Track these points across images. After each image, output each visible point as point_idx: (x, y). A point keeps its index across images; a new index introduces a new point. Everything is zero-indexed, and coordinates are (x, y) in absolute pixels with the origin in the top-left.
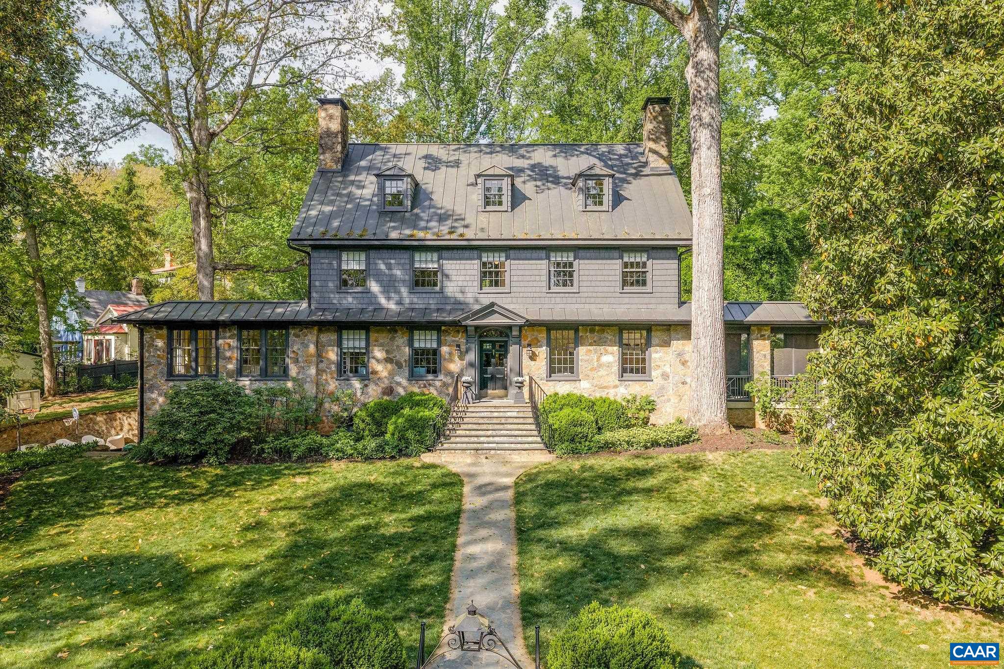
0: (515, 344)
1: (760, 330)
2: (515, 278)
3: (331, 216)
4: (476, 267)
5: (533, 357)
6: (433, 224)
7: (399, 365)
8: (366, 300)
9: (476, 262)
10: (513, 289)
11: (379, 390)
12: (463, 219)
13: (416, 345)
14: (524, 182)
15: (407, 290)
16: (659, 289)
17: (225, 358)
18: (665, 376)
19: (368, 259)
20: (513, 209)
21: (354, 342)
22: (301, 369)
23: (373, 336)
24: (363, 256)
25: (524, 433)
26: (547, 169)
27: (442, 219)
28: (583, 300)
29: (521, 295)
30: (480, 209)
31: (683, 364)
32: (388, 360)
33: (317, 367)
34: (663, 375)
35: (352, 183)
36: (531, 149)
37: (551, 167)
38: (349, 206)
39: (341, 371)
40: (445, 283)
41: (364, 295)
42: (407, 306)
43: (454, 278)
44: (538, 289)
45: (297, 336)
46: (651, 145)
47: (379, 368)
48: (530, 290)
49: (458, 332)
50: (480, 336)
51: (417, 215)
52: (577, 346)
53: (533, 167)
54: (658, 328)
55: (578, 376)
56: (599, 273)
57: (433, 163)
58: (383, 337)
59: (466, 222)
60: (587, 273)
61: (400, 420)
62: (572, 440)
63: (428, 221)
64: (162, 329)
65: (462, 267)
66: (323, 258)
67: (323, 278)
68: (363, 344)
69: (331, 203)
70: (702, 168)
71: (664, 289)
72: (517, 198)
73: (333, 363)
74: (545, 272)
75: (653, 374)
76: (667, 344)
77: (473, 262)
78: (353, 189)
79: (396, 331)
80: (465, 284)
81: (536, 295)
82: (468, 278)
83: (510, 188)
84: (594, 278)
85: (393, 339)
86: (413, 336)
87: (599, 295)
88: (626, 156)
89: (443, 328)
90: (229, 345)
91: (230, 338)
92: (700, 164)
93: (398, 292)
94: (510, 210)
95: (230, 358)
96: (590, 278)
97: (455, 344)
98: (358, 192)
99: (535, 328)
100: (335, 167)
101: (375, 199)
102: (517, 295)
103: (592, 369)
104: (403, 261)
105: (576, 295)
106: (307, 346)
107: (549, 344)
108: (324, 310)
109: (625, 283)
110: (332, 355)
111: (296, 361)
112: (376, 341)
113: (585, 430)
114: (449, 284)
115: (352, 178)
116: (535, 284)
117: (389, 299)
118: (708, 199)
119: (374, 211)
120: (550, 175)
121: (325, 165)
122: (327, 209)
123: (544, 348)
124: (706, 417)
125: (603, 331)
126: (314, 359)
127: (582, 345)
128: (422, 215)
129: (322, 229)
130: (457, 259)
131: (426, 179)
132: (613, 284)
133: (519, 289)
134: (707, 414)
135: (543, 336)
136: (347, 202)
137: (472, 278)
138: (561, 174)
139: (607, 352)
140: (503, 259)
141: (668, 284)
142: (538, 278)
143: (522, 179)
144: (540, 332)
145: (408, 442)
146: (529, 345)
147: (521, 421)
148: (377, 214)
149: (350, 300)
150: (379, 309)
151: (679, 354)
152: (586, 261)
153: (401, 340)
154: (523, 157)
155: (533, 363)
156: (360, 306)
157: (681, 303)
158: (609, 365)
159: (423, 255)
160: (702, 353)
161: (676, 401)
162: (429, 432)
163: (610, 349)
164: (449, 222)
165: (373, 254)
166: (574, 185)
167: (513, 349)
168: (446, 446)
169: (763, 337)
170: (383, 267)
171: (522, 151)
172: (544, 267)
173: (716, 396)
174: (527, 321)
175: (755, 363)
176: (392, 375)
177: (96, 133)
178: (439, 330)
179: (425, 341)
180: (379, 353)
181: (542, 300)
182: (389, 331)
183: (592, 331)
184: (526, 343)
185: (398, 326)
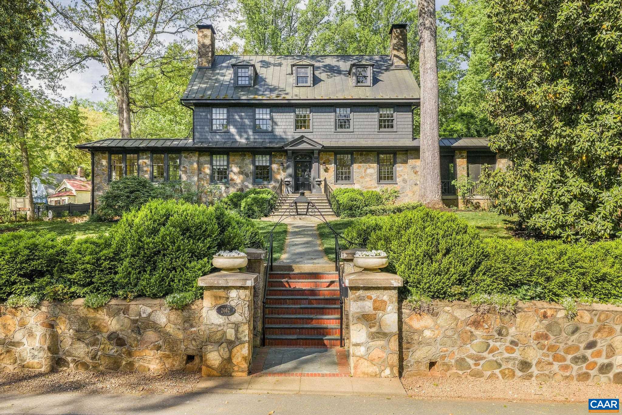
0: (316, 162)
1: (460, 153)
2: (316, 124)
3: (206, 89)
4: (292, 117)
5: (326, 170)
6: (267, 93)
7: (247, 175)
8: (227, 137)
9: (292, 114)
10: (315, 130)
11: (235, 190)
12: (285, 91)
13: (257, 164)
14: (320, 73)
15: (251, 131)
16: (401, 130)
17: (143, 171)
18: (405, 181)
19: (228, 112)
20: (314, 85)
21: (220, 161)
22: (189, 177)
23: (231, 158)
24: (225, 110)
25: (322, 207)
26: (333, 67)
27: (272, 90)
28: (356, 136)
29: (319, 133)
30: (294, 85)
31: (415, 173)
32: (241, 173)
33: (198, 176)
34: (403, 180)
35: (218, 74)
36: (323, 58)
37: (336, 66)
38: (216, 85)
39: (212, 180)
40: (274, 126)
41: (226, 134)
42: (252, 140)
43: (279, 124)
44: (329, 130)
45: (186, 157)
46: (395, 52)
47: (235, 177)
48: (324, 130)
49: (282, 155)
50: (295, 159)
51: (257, 88)
52: (352, 163)
53: (325, 66)
54: (400, 152)
55: (353, 181)
56: (365, 120)
57: (266, 64)
58: (238, 159)
59: (286, 92)
60: (358, 120)
61: (248, 200)
62: (351, 209)
63: (263, 92)
64: (105, 153)
65: (284, 117)
66: (202, 112)
67: (202, 124)
68: (225, 163)
69: (207, 83)
70: (426, 53)
71: (404, 130)
72: (316, 81)
73: (207, 174)
74: (333, 120)
75: (398, 180)
76: (406, 162)
77: (291, 114)
78: (219, 77)
79: (245, 155)
80: (286, 127)
81: (328, 133)
82: (287, 124)
83: (312, 76)
84: (362, 123)
85: (243, 160)
86: (255, 158)
87: (365, 133)
88: (380, 61)
89: (273, 153)
90: (146, 163)
91: (146, 159)
92: (424, 51)
93: (246, 132)
94: (312, 85)
95: (146, 171)
96: (360, 123)
97: (280, 162)
98: (222, 78)
99: (328, 153)
100: (207, 65)
101: (232, 81)
102: (317, 133)
103: (362, 177)
104: (249, 114)
105: (352, 133)
106: (192, 164)
107: (335, 163)
108: (202, 143)
109: (380, 126)
110: (207, 170)
111: (185, 172)
112: (233, 161)
113: (358, 204)
114: (276, 127)
115: (218, 71)
116: (327, 127)
117: (241, 136)
118: (429, 71)
119: (232, 87)
120: (336, 70)
121: (202, 64)
122: (204, 86)
123: (333, 165)
124: (429, 198)
125: (368, 155)
126: (197, 171)
127: (355, 163)
128: (260, 88)
129: (201, 95)
130: (281, 113)
131: (262, 72)
132: (373, 127)
133: (318, 130)
134: (430, 196)
135: (332, 158)
136: (215, 83)
137: (290, 124)
138: (342, 69)
139: (370, 167)
140: (308, 112)
141: (406, 126)
142: (329, 124)
143: (319, 72)
144: (331, 155)
145: (254, 212)
146: (324, 163)
147: (320, 201)
148: (233, 88)
149: (218, 137)
150: (235, 141)
151: (413, 168)
152: (357, 114)
153: (248, 160)
154: (319, 61)
155: (326, 173)
156: (223, 141)
157: (414, 139)
158: (371, 175)
159: (261, 110)
160: (427, 161)
161: (412, 195)
162: (266, 206)
163: (372, 165)
164: (276, 92)
165: (231, 109)
166: (350, 74)
167: (315, 165)
168: (276, 214)
169: (462, 157)
170: (237, 117)
171: (319, 59)
172: (333, 117)
173: (435, 186)
174: (323, 146)
175: (458, 172)
176: (243, 182)
177: (59, 67)
178: (270, 155)
179: (262, 161)
180: (235, 169)
181: (332, 137)
182: (241, 155)
183: (361, 155)
184: (322, 162)
185: (246, 151)
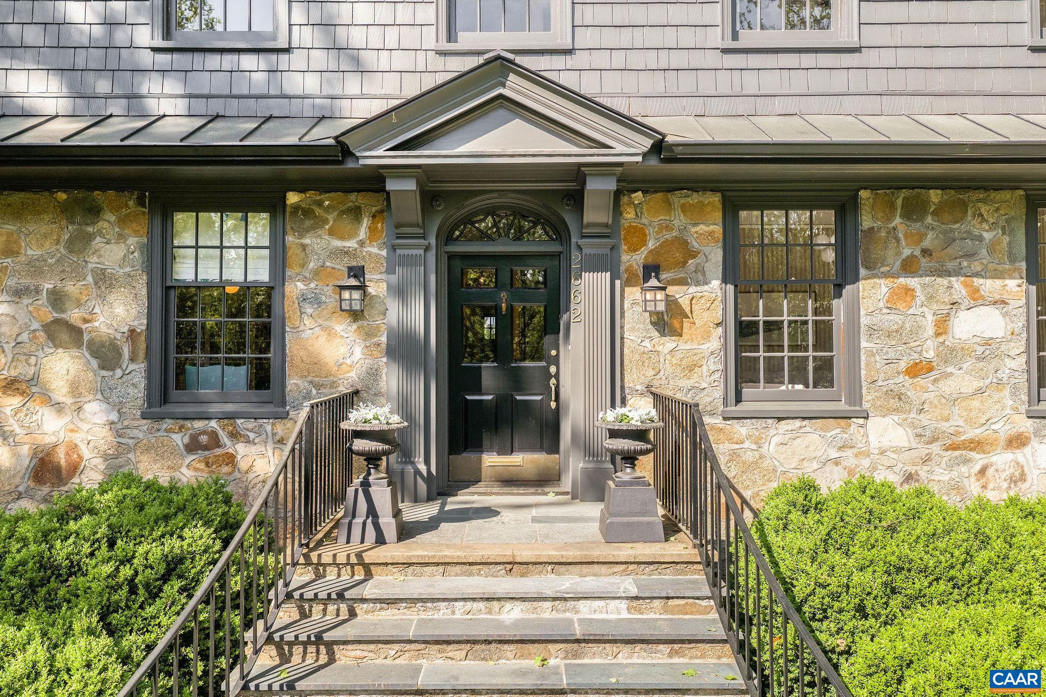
0: (595, 266)
5: (668, 322)
7: (106, 352)
10: (586, 37)
11: (20, 459)
13: (184, 271)
28: (879, 81)
29: (621, 59)
40: (301, 9)
44: (688, 37)
49: (356, 213)
50: (447, 237)
52: (850, 272)
55: (855, 396)
79: (94, 212)
81: (679, 59)
85: (80, 245)
86: (168, 235)
87: (944, 58)
89: (293, 198)
97: (341, 266)
99: (677, 199)
102: (601, 60)
103: (916, 370)
105: (846, 60)
107: (730, 271)
116: (674, 14)
123: (716, 283)
125: (958, 210)
127: (872, 270)
132: (1002, 12)
135: (707, 233)
139: (976, 298)
144: (697, 213)
146: (651, 270)
153: (115, 249)
155: (669, 344)
158: (987, 353)
163: (989, 283)
167: (587, 290)
174: (659, 147)
178: (275, 208)
179: (221, 253)
181: (706, 83)
182: (67, 211)
183: (913, 211)
184: (633, 260)
185: (105, 184)
